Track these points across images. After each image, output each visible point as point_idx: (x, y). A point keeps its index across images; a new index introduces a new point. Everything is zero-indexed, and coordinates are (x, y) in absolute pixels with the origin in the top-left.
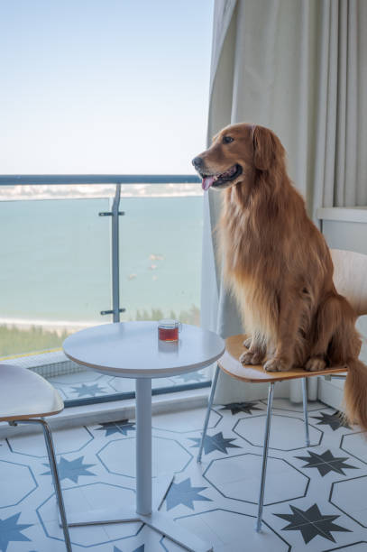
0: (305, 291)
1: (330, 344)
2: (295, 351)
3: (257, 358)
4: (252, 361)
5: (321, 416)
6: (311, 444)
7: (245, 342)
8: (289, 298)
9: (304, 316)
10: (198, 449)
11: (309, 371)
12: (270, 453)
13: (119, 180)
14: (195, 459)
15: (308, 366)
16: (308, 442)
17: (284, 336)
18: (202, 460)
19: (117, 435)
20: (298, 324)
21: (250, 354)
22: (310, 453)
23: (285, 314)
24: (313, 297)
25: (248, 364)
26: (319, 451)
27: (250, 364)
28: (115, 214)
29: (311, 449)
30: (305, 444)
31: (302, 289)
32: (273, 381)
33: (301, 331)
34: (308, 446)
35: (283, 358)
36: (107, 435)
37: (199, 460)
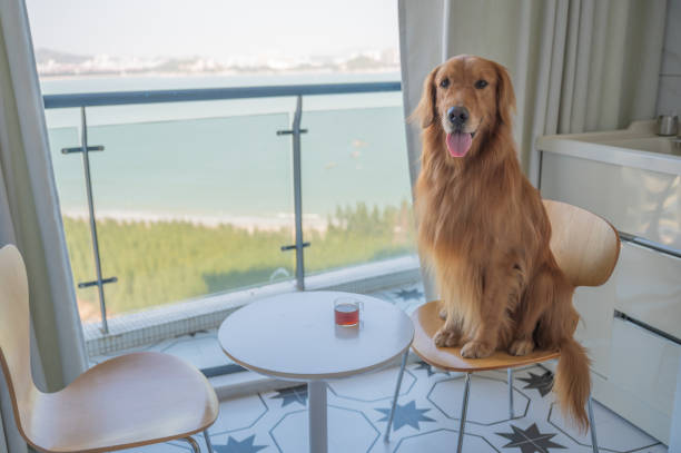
0: (517, 267)
1: (538, 324)
2: (500, 333)
3: (453, 340)
4: (448, 343)
5: (529, 377)
6: (516, 416)
7: (441, 313)
8: (496, 276)
9: (513, 295)
10: (386, 424)
11: (514, 355)
12: (469, 428)
13: (299, 91)
14: (382, 438)
15: (512, 350)
16: (512, 414)
17: (487, 318)
18: (390, 439)
19: (295, 405)
20: (505, 303)
21: (446, 334)
22: (513, 427)
23: (490, 293)
24: (525, 274)
25: (442, 345)
26: (524, 426)
27: (445, 346)
28: (297, 132)
29: (514, 423)
30: (508, 416)
31: (512, 266)
32: (470, 371)
33: (509, 311)
34: (512, 418)
35: (484, 343)
36: (284, 404)
37: (387, 439)
